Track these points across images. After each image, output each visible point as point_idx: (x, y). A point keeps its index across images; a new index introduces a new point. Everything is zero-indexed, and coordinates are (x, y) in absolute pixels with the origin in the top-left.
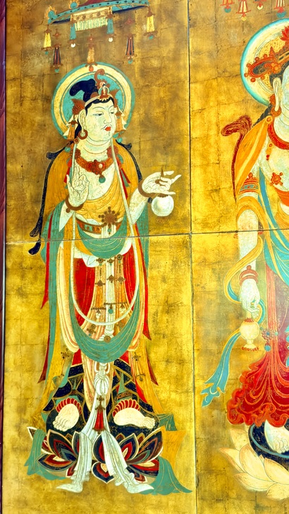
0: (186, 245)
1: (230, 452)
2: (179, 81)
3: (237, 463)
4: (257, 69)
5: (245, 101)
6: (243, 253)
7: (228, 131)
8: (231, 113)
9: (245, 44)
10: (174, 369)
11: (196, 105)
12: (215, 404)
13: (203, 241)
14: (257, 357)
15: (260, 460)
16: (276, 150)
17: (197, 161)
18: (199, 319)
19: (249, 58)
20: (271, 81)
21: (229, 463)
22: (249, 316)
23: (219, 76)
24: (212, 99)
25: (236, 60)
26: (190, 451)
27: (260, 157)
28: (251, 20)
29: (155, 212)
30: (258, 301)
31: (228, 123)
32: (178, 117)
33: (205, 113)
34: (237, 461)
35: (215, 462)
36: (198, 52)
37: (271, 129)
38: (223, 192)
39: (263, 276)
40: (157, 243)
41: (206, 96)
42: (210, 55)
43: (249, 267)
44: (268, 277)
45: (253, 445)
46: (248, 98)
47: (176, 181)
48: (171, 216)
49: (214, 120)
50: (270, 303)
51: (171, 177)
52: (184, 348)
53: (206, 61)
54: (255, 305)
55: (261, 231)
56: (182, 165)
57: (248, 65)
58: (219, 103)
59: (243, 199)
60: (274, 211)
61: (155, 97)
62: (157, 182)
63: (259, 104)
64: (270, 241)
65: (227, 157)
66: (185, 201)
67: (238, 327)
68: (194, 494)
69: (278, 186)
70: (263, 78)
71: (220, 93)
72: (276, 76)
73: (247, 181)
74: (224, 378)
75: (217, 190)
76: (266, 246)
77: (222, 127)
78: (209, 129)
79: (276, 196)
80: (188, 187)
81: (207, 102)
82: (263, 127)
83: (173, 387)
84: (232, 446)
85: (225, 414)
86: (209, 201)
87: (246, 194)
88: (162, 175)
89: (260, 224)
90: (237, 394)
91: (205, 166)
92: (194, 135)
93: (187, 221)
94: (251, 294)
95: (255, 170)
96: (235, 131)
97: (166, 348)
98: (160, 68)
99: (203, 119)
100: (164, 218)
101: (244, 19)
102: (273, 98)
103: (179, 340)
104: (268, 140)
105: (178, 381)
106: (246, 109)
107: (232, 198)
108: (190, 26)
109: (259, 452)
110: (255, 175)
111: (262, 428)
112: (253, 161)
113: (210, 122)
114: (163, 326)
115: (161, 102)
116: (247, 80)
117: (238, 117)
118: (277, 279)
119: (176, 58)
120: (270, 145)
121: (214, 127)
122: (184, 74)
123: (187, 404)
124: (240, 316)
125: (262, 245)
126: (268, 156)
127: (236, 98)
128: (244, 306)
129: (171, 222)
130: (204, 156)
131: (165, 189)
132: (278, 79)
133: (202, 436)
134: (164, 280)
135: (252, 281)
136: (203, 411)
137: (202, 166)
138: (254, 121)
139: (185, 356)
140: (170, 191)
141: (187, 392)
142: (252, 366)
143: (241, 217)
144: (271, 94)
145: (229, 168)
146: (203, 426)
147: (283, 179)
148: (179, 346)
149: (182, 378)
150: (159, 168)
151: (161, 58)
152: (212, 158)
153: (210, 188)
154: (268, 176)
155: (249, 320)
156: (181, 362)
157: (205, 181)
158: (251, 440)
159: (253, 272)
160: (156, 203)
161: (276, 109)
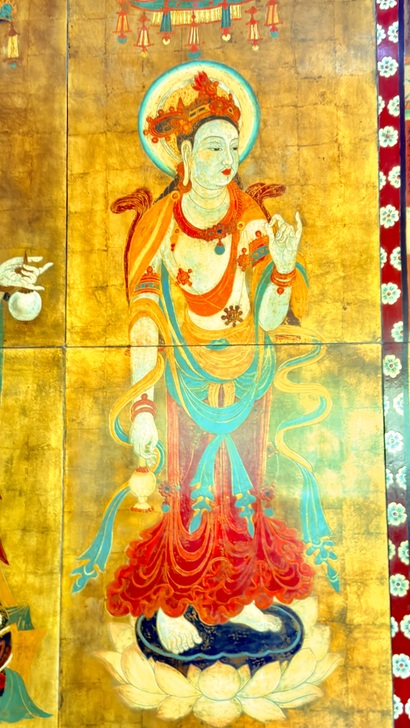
0: (58, 363)
1: (109, 657)
2: (52, 131)
3: (118, 672)
4: (161, 125)
5: (143, 168)
6: (137, 377)
7: (120, 206)
8: (124, 183)
9: (145, 90)
10: (33, 541)
11: (77, 167)
12: (90, 589)
13: (82, 358)
14: (151, 521)
15: (150, 664)
16: (184, 238)
17: (75, 245)
18: (73, 468)
19: (151, 109)
20: (179, 144)
21: (106, 672)
22: (142, 464)
23: (109, 130)
24: (99, 160)
25: (133, 110)
26: (51, 658)
27: (162, 247)
28: (154, 58)
29: (14, 314)
30: (155, 443)
31: (120, 196)
32: (49, 181)
33: (90, 180)
34: (118, 668)
35: (87, 672)
36: (80, 94)
37: (177, 209)
38: (112, 291)
39: (163, 409)
40: (15, 359)
41: (90, 156)
42: (97, 100)
43: (145, 396)
44: (170, 410)
45: (141, 644)
46: (147, 165)
47: (46, 272)
48: (37, 321)
49: (101, 190)
50: (171, 445)
51: (38, 265)
52: (50, 509)
53: (92, 108)
54: (152, 449)
55: (161, 347)
56: (54, 249)
57: (149, 119)
58: (108, 168)
59: (139, 302)
60: (180, 321)
61: (17, 150)
62: (18, 271)
63: (162, 174)
64: (173, 361)
65: (119, 242)
66: (58, 301)
67: (127, 479)
68: (54, 719)
69: (186, 287)
70: (168, 139)
71: (109, 153)
72: (186, 138)
73: (144, 278)
74: (106, 551)
75: (104, 288)
76: (168, 368)
77: (112, 201)
78: (94, 202)
79: (183, 300)
80: (62, 281)
81: (91, 164)
82: (166, 205)
83: (31, 567)
84: (111, 647)
85: (104, 602)
86: (92, 303)
87: (143, 296)
88: (26, 262)
89: (160, 336)
90: (122, 573)
91: (88, 253)
92: (72, 208)
93: (60, 328)
94: (146, 433)
95: (155, 263)
96: (130, 207)
97: (23, 509)
98: (26, 110)
99: (86, 187)
100: (26, 323)
101: (144, 55)
102: (180, 168)
103: (42, 499)
104: (173, 224)
105: (39, 558)
106: (146, 180)
107: (124, 299)
108: (70, 56)
109: (149, 654)
110: (155, 270)
111: (154, 621)
112: (153, 250)
113: (95, 192)
114: (19, 478)
115: (26, 158)
116: (147, 140)
117: (134, 189)
118: (182, 413)
119: (48, 97)
120: (177, 231)
121: (101, 200)
122: (60, 122)
123: (51, 590)
124: (130, 464)
125: (163, 366)
126: (173, 246)
127: (131, 163)
128: (137, 450)
129: (37, 330)
130: (86, 239)
131: (29, 282)
132: (188, 143)
133: (69, 635)
134: (24, 412)
135: (148, 416)
136: (72, 600)
137: (83, 252)
138: (155, 196)
139: (51, 522)
140: (36, 285)
141: (51, 573)
142: (144, 533)
143: (136, 327)
144: (178, 161)
145: (120, 259)
146: (72, 621)
147: (193, 278)
148: (43, 507)
149: (45, 552)
150: (22, 251)
151: (27, 96)
152: (98, 242)
153: (93, 284)
154: (173, 272)
155: (143, 470)
156: (45, 530)
157: (87, 274)
158: (138, 637)
159: (149, 402)
160: (15, 301)
161: (185, 183)
